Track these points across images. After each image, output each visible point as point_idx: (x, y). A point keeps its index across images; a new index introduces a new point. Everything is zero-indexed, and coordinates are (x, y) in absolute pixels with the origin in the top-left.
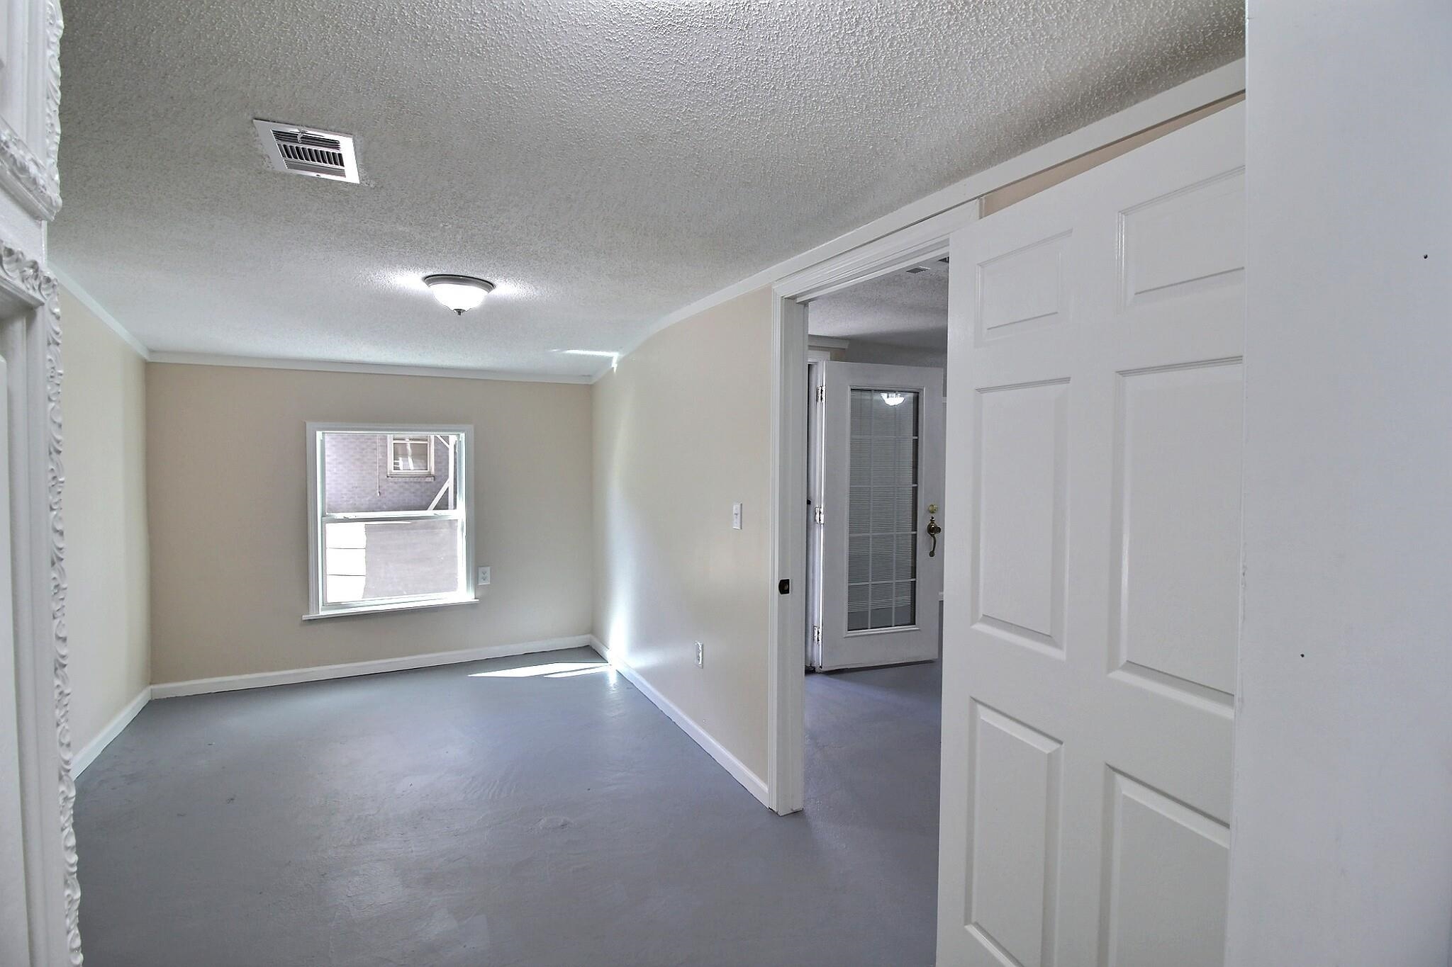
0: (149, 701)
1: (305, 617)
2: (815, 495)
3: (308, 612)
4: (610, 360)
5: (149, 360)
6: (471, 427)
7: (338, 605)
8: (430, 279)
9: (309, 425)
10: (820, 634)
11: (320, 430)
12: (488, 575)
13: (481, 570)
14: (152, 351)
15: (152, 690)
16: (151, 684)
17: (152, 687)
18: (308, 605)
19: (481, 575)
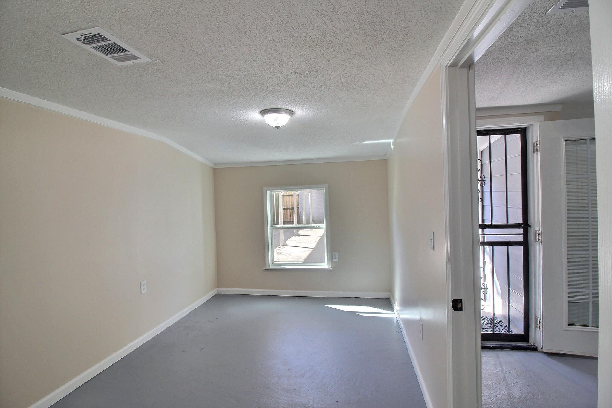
0: (216, 294)
1: (264, 268)
2: (534, 221)
3: (265, 266)
4: (390, 144)
5: (214, 167)
6: (327, 185)
7: (277, 264)
8: (264, 112)
9: (264, 188)
10: (541, 324)
11: (269, 190)
12: (337, 256)
13: (334, 253)
14: (215, 164)
15: (218, 290)
16: (217, 288)
17: (217, 289)
18: (265, 263)
19: (334, 256)
